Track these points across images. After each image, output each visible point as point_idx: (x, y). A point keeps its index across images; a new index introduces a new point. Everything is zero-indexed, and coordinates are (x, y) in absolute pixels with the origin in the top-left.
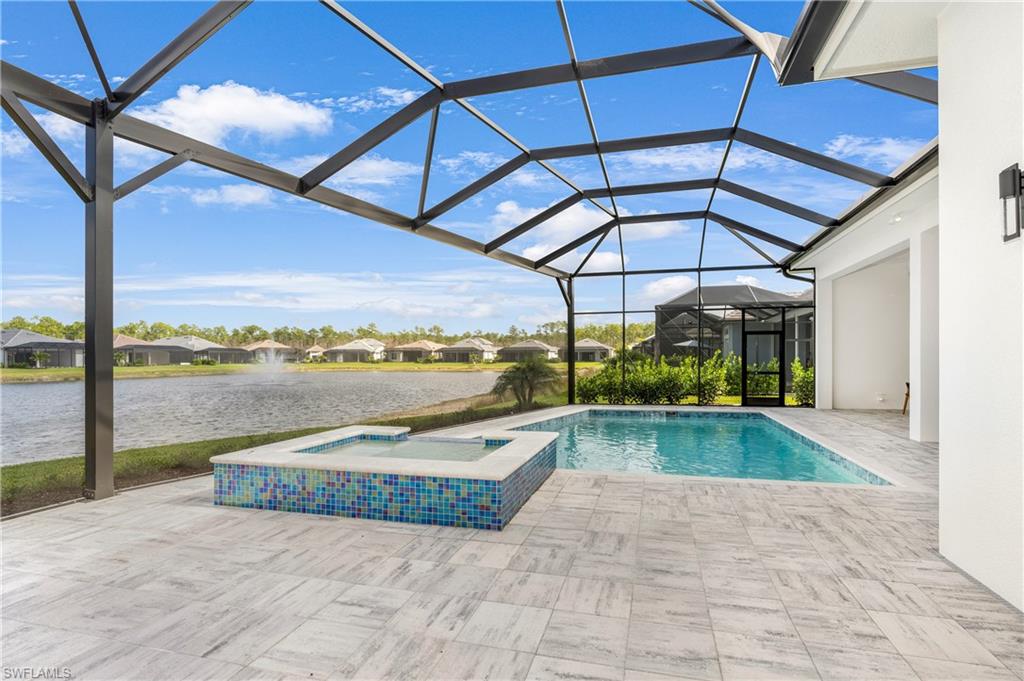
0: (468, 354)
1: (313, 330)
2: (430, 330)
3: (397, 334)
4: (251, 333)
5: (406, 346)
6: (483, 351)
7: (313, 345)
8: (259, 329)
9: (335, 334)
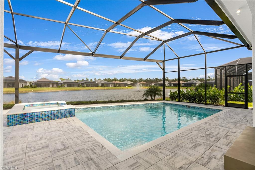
0: (191, 85)
1: (154, 79)
2: (183, 78)
3: (174, 79)
4: (141, 80)
5: (174, 82)
6: (196, 84)
7: (153, 82)
8: (142, 79)
9: (158, 80)
